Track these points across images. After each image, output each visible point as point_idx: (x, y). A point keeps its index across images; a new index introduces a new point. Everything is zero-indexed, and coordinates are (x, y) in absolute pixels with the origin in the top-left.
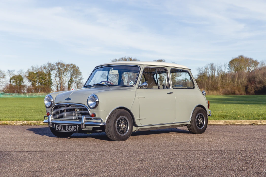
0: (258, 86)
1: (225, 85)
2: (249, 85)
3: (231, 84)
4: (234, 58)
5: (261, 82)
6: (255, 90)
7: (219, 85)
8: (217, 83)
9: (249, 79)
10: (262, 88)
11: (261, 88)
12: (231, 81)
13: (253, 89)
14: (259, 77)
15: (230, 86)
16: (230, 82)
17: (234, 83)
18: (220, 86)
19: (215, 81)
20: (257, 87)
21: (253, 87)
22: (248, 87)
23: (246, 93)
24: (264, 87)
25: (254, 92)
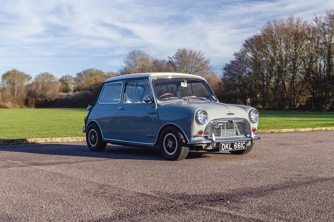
0: (40, 100)
1: (5, 98)
2: (29, 99)
3: (11, 97)
4: (7, 71)
5: (41, 96)
6: (35, 103)
9: (29, 93)
11: (42, 101)
12: (11, 94)
13: (34, 103)
14: (39, 92)
15: (11, 99)
16: (10, 96)
17: (13, 96)
20: (38, 101)
21: (34, 101)
22: (29, 100)
23: (27, 106)
24: (46, 100)
25: (35, 105)
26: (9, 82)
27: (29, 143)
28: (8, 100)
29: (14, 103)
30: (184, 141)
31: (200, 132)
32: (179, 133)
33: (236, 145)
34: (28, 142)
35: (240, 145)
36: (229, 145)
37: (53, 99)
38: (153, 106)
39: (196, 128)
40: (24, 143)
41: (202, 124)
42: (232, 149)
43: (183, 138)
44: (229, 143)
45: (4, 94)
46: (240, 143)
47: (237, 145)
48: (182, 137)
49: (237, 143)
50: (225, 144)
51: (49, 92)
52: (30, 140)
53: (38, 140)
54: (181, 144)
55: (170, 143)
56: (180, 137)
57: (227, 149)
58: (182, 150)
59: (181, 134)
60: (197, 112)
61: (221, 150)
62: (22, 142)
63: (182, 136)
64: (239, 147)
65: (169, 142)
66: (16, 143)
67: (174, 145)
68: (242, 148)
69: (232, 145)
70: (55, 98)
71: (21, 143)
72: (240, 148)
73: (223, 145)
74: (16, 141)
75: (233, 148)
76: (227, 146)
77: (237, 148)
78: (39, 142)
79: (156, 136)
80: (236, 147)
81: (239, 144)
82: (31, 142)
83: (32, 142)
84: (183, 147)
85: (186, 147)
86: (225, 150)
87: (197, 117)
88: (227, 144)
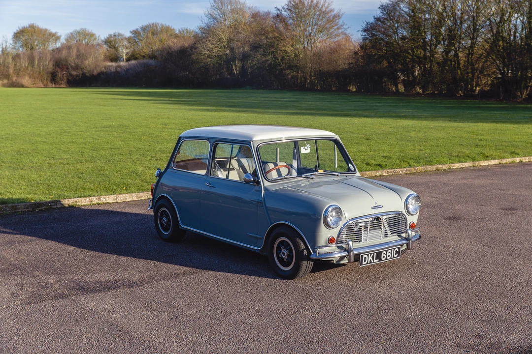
0: (74, 73)
1: (20, 70)
2: (58, 72)
3: (29, 69)
4: (21, 28)
5: (77, 67)
6: (68, 79)
7: (11, 71)
8: (8, 67)
9: (56, 62)
10: (81, 76)
11: (77, 76)
12: (28, 64)
13: (65, 78)
14: (72, 60)
15: (29, 72)
16: (28, 67)
17: (32, 67)
18: (13, 73)
19: (4, 64)
20: (71, 75)
21: (65, 75)
22: (57, 74)
23: (55, 84)
24: (84, 74)
25: (67, 82)
26: (25, 45)
27: (65, 207)
28: (24, 73)
29: (34, 78)
30: (305, 252)
31: (331, 240)
32: (299, 240)
33: (384, 254)
34: (63, 205)
35: (391, 253)
36: (373, 255)
37: (95, 73)
38: (258, 189)
39: (324, 234)
40: (58, 206)
41: (333, 228)
42: (378, 260)
43: (305, 248)
44: (374, 253)
45: (18, 64)
46: (391, 250)
47: (386, 254)
48: (303, 247)
49: (387, 251)
50: (368, 255)
51: (89, 62)
52: (67, 202)
53: (79, 202)
54: (301, 257)
55: (284, 253)
56: (299, 247)
57: (371, 262)
58: (303, 267)
59: (301, 242)
60: (327, 210)
61: (362, 264)
62: (54, 205)
63: (303, 244)
64: (389, 256)
65: (283, 251)
66: (45, 207)
67: (290, 256)
68: (394, 257)
69: (379, 255)
70: (98, 70)
71: (53, 207)
72: (391, 258)
73: (364, 256)
74: (45, 205)
75: (380, 260)
76: (370, 258)
77: (386, 259)
78: (80, 204)
79: (262, 238)
80: (384, 257)
81: (389, 252)
82: (68, 205)
83: (70, 205)
84: (304, 262)
85: (309, 262)
86: (367, 263)
87: (326, 217)
88: (371, 254)
